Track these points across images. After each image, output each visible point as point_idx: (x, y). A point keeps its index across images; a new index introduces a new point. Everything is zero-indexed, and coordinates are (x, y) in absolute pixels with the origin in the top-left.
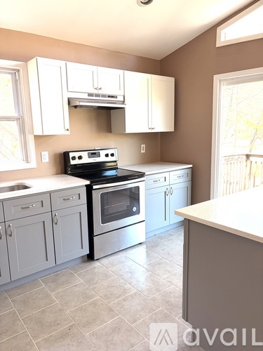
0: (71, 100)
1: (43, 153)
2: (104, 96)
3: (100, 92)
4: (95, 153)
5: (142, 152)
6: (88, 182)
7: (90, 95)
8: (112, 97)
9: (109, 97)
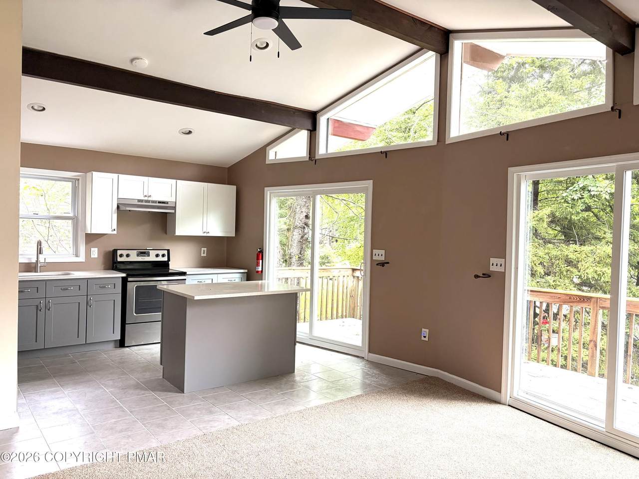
0: (120, 205)
1: (92, 249)
2: (153, 202)
3: (150, 199)
4: (144, 253)
5: (202, 255)
6: (124, 275)
7: (139, 201)
8: (163, 203)
9: (160, 202)
